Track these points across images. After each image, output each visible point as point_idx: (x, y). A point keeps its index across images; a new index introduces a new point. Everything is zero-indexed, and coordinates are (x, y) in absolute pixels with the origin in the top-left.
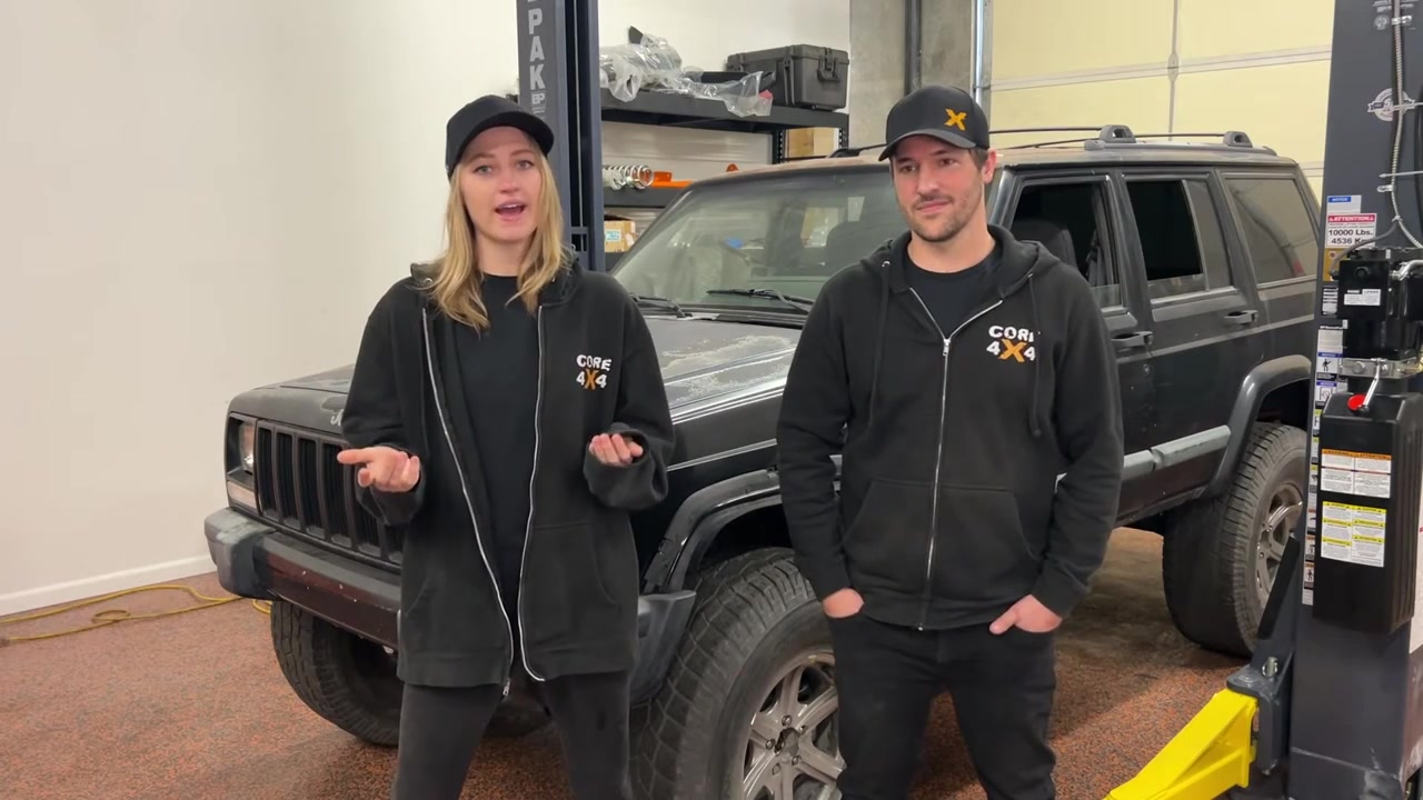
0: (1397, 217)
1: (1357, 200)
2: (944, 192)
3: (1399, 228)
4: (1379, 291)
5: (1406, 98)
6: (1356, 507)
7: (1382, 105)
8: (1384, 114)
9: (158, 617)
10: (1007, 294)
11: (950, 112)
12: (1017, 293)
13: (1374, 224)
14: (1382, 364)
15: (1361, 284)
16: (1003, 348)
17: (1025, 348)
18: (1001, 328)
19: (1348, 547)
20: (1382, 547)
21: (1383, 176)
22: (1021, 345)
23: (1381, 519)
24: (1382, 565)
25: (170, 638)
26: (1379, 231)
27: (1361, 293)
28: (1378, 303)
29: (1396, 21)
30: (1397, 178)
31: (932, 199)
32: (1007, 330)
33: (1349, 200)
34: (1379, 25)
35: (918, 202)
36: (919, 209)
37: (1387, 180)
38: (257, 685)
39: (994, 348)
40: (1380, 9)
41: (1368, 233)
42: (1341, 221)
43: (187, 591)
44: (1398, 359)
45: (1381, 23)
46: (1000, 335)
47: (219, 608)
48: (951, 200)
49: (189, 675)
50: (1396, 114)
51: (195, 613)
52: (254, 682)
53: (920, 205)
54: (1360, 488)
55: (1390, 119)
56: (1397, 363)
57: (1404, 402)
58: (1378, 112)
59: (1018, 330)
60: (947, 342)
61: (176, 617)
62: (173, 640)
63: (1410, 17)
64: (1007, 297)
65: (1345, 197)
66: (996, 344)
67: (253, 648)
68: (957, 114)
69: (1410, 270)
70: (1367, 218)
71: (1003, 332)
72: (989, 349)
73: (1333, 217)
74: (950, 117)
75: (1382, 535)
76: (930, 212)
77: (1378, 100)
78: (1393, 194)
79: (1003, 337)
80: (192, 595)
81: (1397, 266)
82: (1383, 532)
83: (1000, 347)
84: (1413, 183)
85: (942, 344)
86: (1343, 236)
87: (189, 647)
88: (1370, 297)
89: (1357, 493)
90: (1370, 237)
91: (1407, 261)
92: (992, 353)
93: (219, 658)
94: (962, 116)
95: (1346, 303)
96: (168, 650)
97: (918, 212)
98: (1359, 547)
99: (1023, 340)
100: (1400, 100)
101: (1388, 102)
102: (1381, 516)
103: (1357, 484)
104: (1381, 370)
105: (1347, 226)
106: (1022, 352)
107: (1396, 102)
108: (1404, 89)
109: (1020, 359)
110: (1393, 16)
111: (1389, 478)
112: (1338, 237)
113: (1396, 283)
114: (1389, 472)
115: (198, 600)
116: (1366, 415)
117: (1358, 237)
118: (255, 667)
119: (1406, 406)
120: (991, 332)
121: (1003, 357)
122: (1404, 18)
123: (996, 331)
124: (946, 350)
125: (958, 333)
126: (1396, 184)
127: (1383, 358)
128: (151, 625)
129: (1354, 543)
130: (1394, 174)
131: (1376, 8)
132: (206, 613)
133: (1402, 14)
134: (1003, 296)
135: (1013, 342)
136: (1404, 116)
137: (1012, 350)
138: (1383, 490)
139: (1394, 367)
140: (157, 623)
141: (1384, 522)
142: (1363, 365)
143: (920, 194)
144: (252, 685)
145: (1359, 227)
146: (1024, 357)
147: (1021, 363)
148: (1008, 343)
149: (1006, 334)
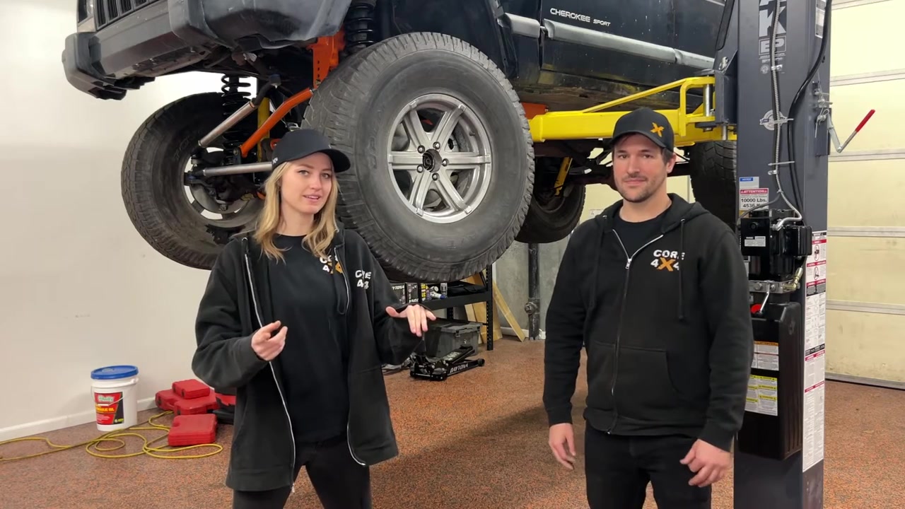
0: (780, 190)
1: (756, 179)
2: (642, 174)
3: (781, 196)
4: (765, 237)
5: (782, 116)
6: (759, 377)
7: (768, 120)
8: (769, 126)
9: (20, 459)
10: (667, 231)
11: (655, 125)
12: (673, 230)
13: (767, 195)
14: (771, 284)
15: (755, 233)
16: (660, 263)
17: (674, 263)
18: (661, 251)
19: (756, 403)
20: (776, 403)
21: (771, 164)
22: (671, 261)
23: (775, 385)
24: (777, 415)
25: (25, 474)
26: (770, 199)
27: (754, 239)
28: (764, 245)
29: (773, 68)
30: (779, 166)
31: (635, 177)
32: (664, 252)
33: (752, 180)
34: (764, 71)
35: (626, 178)
36: (627, 182)
37: (774, 167)
38: (74, 504)
39: (655, 263)
40: (764, 61)
41: (764, 200)
42: (748, 193)
43: (45, 441)
44: (780, 281)
45: (765, 69)
46: (660, 255)
47: (63, 452)
48: (646, 180)
49: (30, 499)
50: (776, 126)
51: (46, 456)
52: (72, 503)
53: (628, 180)
54: (761, 365)
55: (773, 129)
56: (781, 283)
57: (785, 308)
58: (766, 125)
59: (671, 252)
60: (630, 260)
61: (33, 459)
62: (26, 475)
63: (781, 66)
64: (666, 233)
65: (749, 178)
66: (657, 260)
67: (78, 480)
68: (658, 126)
69: (785, 224)
70: (763, 191)
71: (661, 253)
72: (652, 264)
73: (743, 191)
74: (654, 128)
75: (775, 395)
76: (632, 184)
77: (765, 117)
78: (777, 176)
79: (661, 256)
80: (47, 444)
81: (776, 222)
82: (776, 393)
83: (659, 262)
84: (788, 168)
85: (626, 262)
86: (750, 203)
87: (36, 479)
88: (759, 241)
89: (759, 367)
90: (765, 203)
91: (782, 219)
92: (653, 266)
93: (53, 487)
94: (662, 128)
95: (746, 245)
96: (20, 482)
97: (625, 184)
98: (763, 403)
99: (673, 258)
100: (778, 117)
101: (771, 118)
102: (774, 382)
103: (759, 361)
104: (771, 288)
105: (751, 197)
106: (672, 265)
107: (775, 118)
108: (780, 110)
109: (670, 269)
110: (771, 65)
111: (778, 357)
112: (747, 203)
113: (776, 233)
114: (777, 353)
115: (49, 447)
116: (762, 316)
117: (758, 203)
118: (76, 492)
119: (787, 311)
120: (655, 254)
121: (660, 268)
122: (778, 66)
123: (658, 253)
124: (628, 265)
125: (637, 255)
126: (778, 170)
127: (771, 280)
128: (15, 465)
129: (759, 400)
130: (777, 163)
131: (761, 60)
132: (53, 456)
133: (776, 63)
134: (664, 232)
135: (666, 259)
136: (781, 127)
137: (666, 264)
138: (775, 366)
139: (779, 286)
140: (17, 464)
141: (776, 386)
142: (761, 285)
143: (628, 173)
144: (71, 504)
145: (758, 197)
146: (674, 268)
147: (671, 272)
148: (663, 259)
149: (663, 255)
